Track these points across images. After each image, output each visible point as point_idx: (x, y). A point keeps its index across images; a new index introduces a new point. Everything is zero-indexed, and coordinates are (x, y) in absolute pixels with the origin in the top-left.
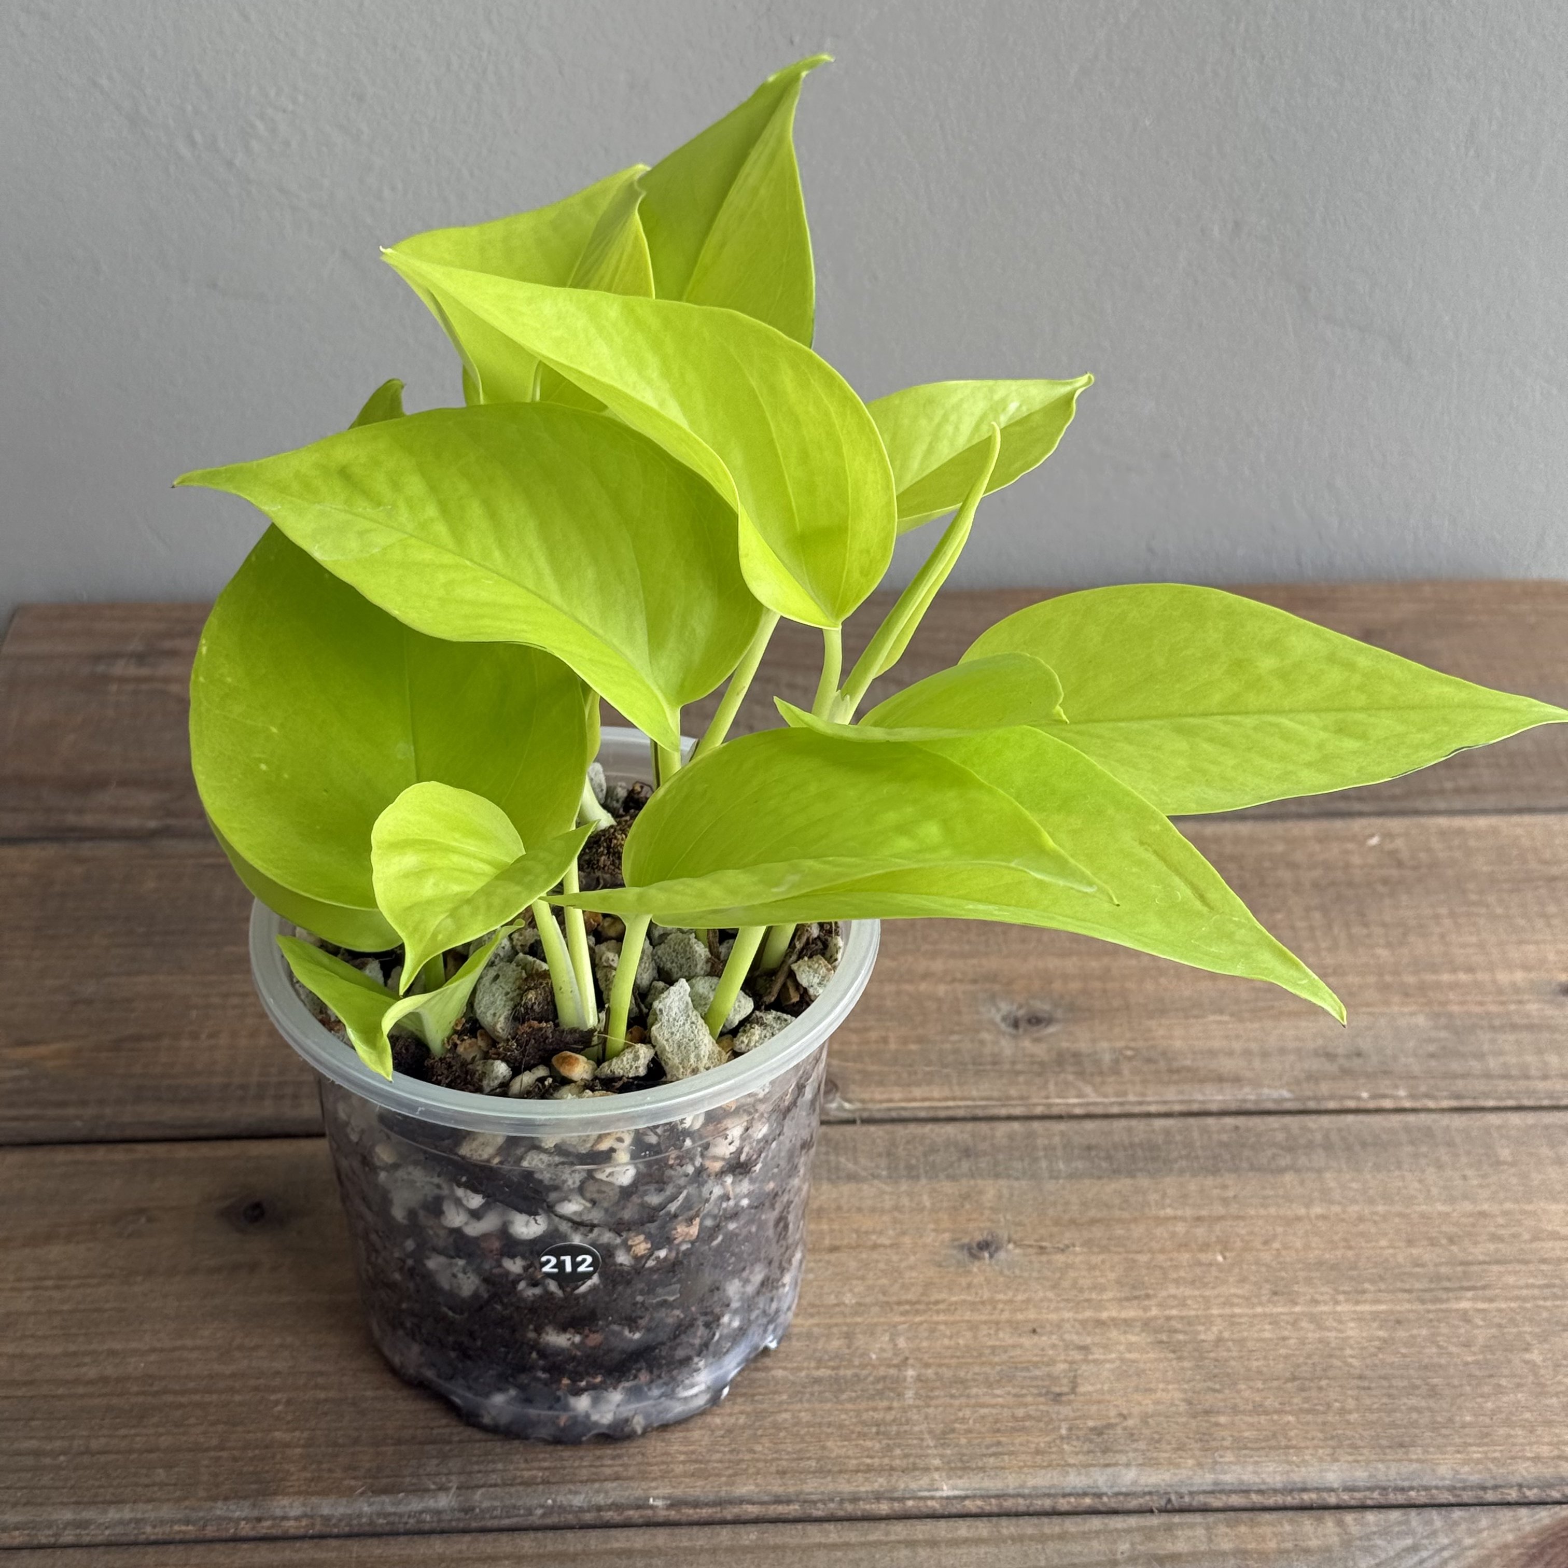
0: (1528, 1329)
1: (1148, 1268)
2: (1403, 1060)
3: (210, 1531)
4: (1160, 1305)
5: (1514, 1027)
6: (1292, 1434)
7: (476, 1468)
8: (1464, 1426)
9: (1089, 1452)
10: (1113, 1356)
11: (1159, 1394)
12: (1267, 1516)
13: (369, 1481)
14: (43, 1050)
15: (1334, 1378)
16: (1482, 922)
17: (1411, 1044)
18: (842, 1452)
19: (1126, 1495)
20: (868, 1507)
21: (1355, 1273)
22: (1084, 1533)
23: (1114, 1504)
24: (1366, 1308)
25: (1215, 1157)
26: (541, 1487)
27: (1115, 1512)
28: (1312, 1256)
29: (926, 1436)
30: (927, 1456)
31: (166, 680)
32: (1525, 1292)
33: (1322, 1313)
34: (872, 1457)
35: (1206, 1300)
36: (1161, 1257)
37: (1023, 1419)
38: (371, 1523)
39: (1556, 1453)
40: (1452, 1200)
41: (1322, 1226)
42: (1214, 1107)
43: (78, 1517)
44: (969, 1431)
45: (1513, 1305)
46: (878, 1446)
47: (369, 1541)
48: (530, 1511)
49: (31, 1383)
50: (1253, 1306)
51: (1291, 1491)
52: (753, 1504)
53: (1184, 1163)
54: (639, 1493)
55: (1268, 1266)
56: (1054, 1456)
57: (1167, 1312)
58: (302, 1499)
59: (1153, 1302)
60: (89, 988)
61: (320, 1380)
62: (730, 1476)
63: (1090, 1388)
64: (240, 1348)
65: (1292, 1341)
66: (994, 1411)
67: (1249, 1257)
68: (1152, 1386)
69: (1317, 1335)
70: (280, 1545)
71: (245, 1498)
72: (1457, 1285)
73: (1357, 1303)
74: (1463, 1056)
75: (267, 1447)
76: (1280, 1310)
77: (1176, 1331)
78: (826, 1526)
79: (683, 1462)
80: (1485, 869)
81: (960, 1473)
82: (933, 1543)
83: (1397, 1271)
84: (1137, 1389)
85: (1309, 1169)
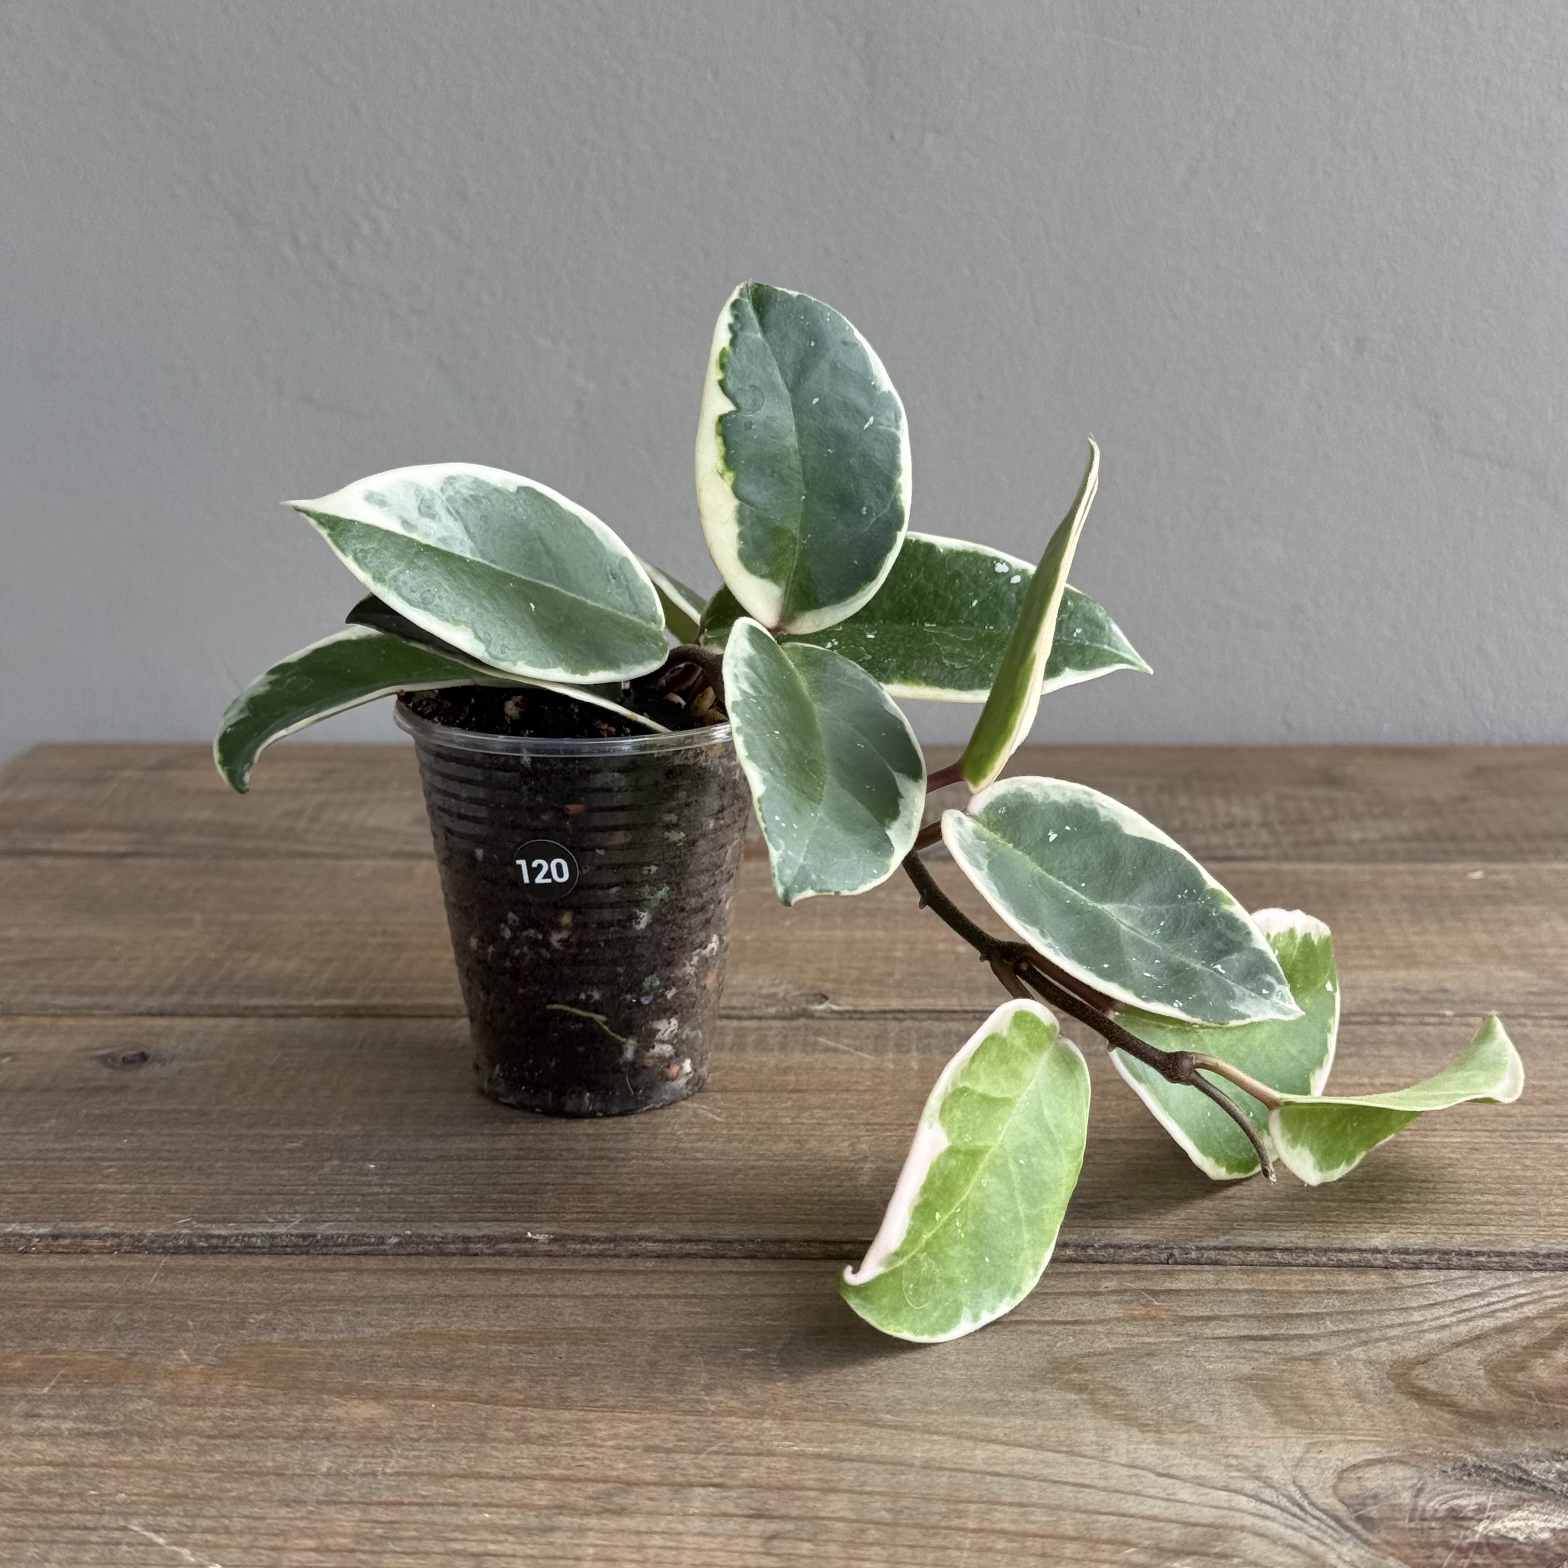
2: (1497, 994)
6: (1331, 1214)
7: (328, 1210)
8: (1550, 1214)
12: (1294, 1270)
13: (197, 1215)
15: (1391, 1181)
17: (1509, 986)
19: (1120, 1248)
20: (795, 1249)
23: (1101, 1255)
24: (1438, 1139)
26: (400, 1224)
27: (1101, 1263)
34: (808, 1215)
40: (1551, 1078)
46: (816, 1208)
47: (182, 1255)
48: (382, 1240)
51: (1326, 1251)
52: (655, 1242)
54: (518, 1230)
61: (167, 1155)
62: (632, 1222)
64: (82, 1134)
73: (1426, 1136)
75: (86, 1193)
78: (740, 1261)
79: (578, 1213)
85: (1375, 1056)
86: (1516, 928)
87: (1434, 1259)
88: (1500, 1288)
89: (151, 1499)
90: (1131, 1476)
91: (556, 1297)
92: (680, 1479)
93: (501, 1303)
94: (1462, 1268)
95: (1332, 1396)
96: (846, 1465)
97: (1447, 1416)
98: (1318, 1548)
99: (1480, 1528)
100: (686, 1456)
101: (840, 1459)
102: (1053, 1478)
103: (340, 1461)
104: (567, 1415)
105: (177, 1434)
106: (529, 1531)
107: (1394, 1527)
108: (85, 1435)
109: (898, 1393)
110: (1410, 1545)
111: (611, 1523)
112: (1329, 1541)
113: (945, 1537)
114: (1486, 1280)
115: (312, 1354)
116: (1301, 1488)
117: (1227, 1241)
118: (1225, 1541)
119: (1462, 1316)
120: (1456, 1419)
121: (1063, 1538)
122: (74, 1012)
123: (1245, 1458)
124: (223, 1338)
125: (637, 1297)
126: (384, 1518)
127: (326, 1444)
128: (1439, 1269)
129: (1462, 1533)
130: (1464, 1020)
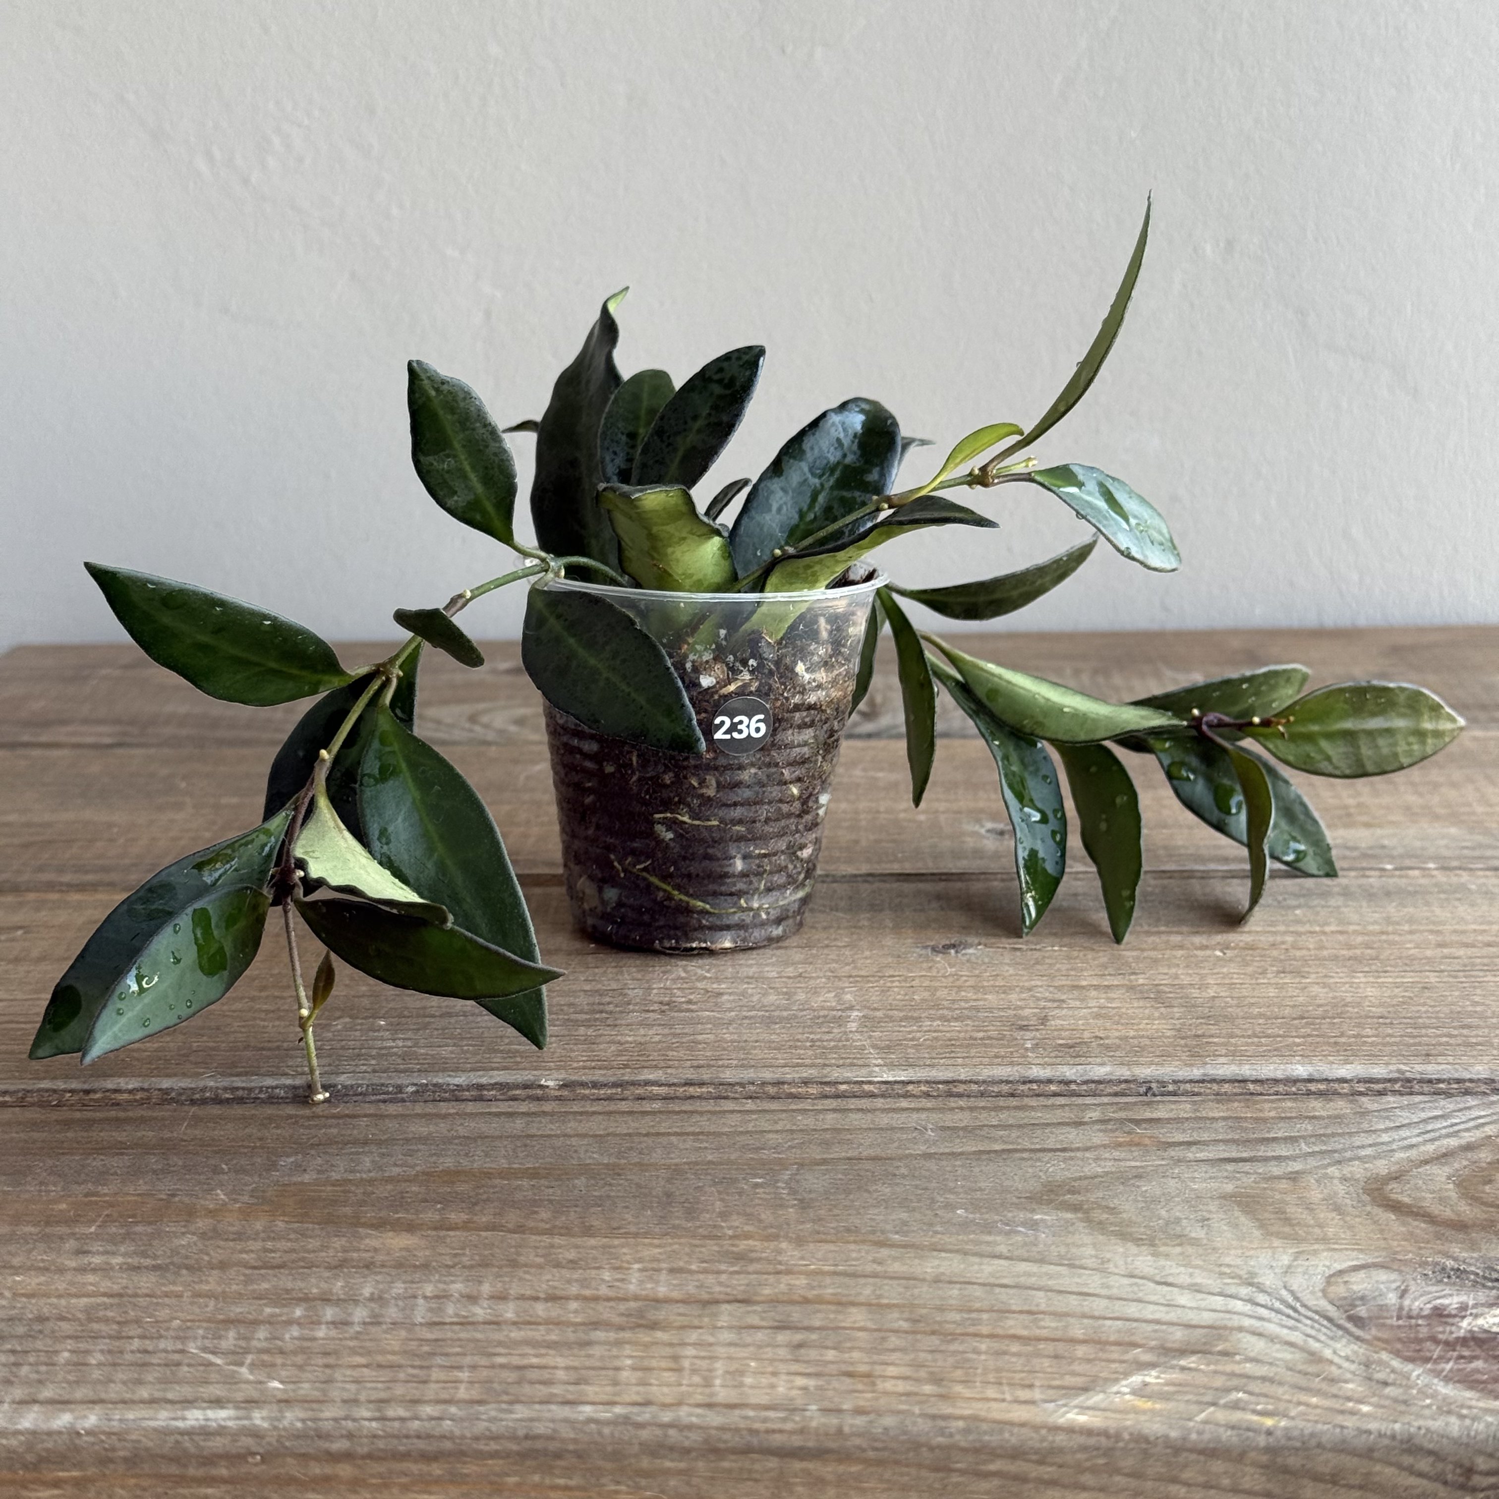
1: (1136, 958)
2: (1432, 849)
4: (1148, 978)
6: (1297, 1048)
9: (1057, 1057)
10: (1091, 1005)
11: (1142, 1026)
13: (221, 1069)
15: (1350, 1018)
17: (1443, 842)
18: (769, 1056)
19: (1099, 1082)
21: (1374, 962)
22: (1046, 1106)
24: (1389, 980)
26: (415, 1074)
27: (1084, 1096)
28: (1325, 953)
29: (868, 1048)
30: (867, 1058)
33: (1336, 983)
34: (802, 1059)
35: (1203, 977)
36: (1153, 954)
37: (983, 1039)
38: (215, 1094)
41: (1341, 938)
44: (918, 1045)
46: (810, 1053)
47: (213, 1105)
48: (400, 1089)
50: (1257, 979)
54: (530, 1078)
55: (1275, 959)
56: (1015, 1059)
57: (1157, 982)
58: (140, 1079)
59: (1142, 976)
62: (636, 1069)
63: (1060, 1022)
65: (1301, 999)
66: (949, 1034)
67: (1253, 953)
68: (1133, 1021)
69: (1330, 995)
73: (1378, 977)
76: (1287, 981)
77: (1165, 992)
78: (743, 1101)
79: (584, 1061)
81: (903, 1067)
82: (867, 1111)
83: (1425, 961)
84: (1116, 1024)
85: (1325, 906)
86: (1444, 790)
87: (1397, 1087)
88: (1460, 1110)
89: (205, 1325)
90: (1131, 1285)
91: (570, 1136)
92: (705, 1296)
93: (519, 1144)
94: (1422, 1094)
95: (1312, 1210)
96: (862, 1281)
97: (1423, 1225)
98: (1315, 1345)
99: (1465, 1324)
100: (710, 1276)
101: (854, 1275)
102: (1057, 1288)
103: (381, 1286)
104: (592, 1242)
105: (223, 1266)
106: (568, 1345)
107: (1384, 1325)
108: (137, 1269)
109: (904, 1216)
110: (1400, 1340)
111: (644, 1337)
112: (1323, 1338)
113: (962, 1342)
114: (1449, 1105)
115: (344, 1192)
116: (1292, 1293)
117: (1203, 1075)
118: (1226, 1340)
119: (1428, 1136)
120: (1431, 1228)
121: (1073, 1341)
122: (81, 888)
123: (1237, 1266)
124: (256, 1179)
125: (647, 1135)
126: (429, 1336)
127: (366, 1272)
128: (1401, 1094)
129: (1448, 1329)
130: (1403, 873)
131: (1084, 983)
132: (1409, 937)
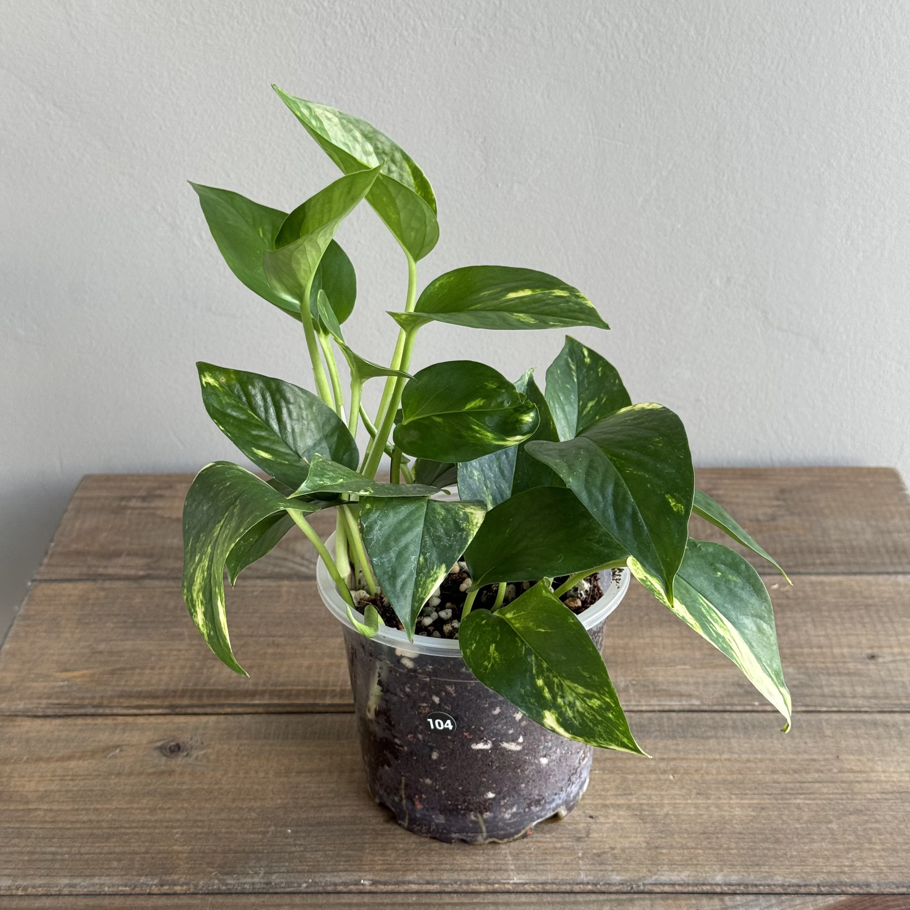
0: (831, 813)
1: (633, 781)
3: (138, 890)
4: (637, 798)
5: (840, 674)
6: (700, 858)
7: (275, 864)
8: (792, 857)
9: (592, 864)
10: (610, 821)
11: (632, 839)
12: (683, 896)
13: (219, 869)
14: (75, 674)
15: (726, 833)
16: (828, 625)
18: (464, 861)
19: (610, 884)
20: (474, 887)
21: (741, 786)
22: (586, 901)
23: (603, 888)
24: (746, 801)
25: (674, 731)
26: (306, 874)
27: (603, 893)
28: (720, 777)
29: (508, 855)
30: (508, 864)
31: (156, 508)
32: (831, 796)
33: (722, 803)
34: (478, 864)
35: (662, 796)
36: (640, 777)
37: (560, 848)
38: (219, 889)
39: (839, 870)
40: (798, 753)
41: (728, 764)
42: (676, 708)
43: (71, 882)
44: (531, 853)
45: (824, 802)
46: (482, 859)
47: (218, 896)
49: (54, 822)
50: (687, 799)
51: (696, 885)
52: (415, 884)
53: (657, 733)
54: (357, 878)
55: (696, 781)
56: (574, 866)
57: (641, 802)
58: (184, 877)
59: (635, 796)
60: (102, 646)
61: (200, 824)
62: (404, 871)
63: (595, 835)
64: (161, 808)
65: (705, 817)
66: (545, 845)
67: (687, 777)
68: (628, 835)
69: (719, 814)
70: (172, 897)
71: (156, 875)
72: (796, 792)
73: (742, 799)
74: (811, 687)
75: (169, 853)
76: (700, 801)
77: (644, 810)
78: (452, 895)
79: (381, 864)
80: (833, 600)
81: (523, 872)
82: (507, 904)
83: (765, 785)
84: (620, 837)
85: (723, 737)
86: (791, 632)
87: (742, 888)
94: (753, 895)
114: (763, 902)
117: (656, 880)
131: (608, 802)
132: (760, 765)
